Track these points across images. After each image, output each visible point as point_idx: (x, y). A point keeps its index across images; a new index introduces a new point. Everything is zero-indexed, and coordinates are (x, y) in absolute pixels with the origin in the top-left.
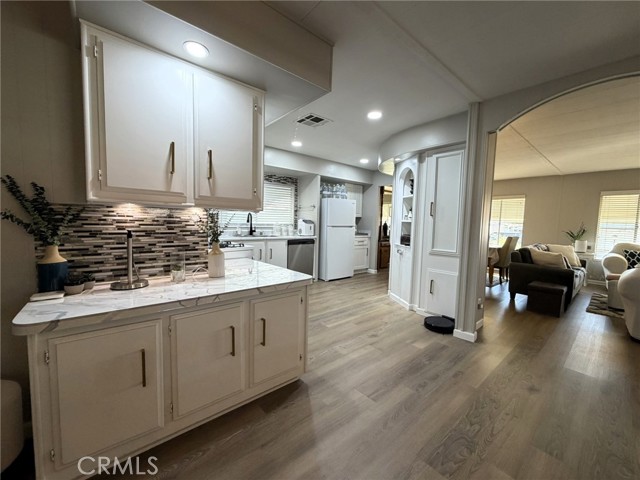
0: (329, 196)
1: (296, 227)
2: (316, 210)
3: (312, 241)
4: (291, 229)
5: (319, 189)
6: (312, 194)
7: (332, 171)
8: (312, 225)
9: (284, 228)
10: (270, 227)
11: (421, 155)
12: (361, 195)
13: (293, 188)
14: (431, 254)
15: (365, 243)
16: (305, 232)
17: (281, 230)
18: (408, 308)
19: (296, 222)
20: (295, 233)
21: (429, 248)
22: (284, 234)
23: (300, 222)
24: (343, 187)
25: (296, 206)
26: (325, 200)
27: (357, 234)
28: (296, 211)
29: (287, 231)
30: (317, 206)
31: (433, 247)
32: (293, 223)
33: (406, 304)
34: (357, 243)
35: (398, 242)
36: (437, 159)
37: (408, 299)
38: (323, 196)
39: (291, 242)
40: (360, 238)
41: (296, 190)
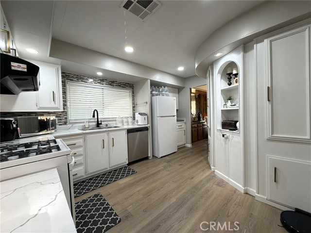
0: (157, 95)
1: (134, 118)
2: (148, 106)
3: (146, 129)
4: (130, 120)
5: (149, 90)
6: (145, 94)
7: (158, 78)
8: (146, 117)
9: (125, 120)
10: (114, 120)
11: (245, 45)
12: (177, 95)
13: (131, 91)
14: (270, 140)
15: (183, 126)
16: (141, 122)
17: (122, 122)
18: (243, 192)
19: (134, 115)
20: (133, 123)
21: (267, 134)
22: (125, 124)
23: (137, 115)
24: (166, 88)
25: (133, 104)
26: (154, 98)
27: (178, 121)
28: (134, 107)
29: (128, 122)
30: (149, 102)
31: (272, 133)
32: (132, 115)
33: (240, 187)
34: (178, 127)
35: (219, 127)
36: (271, 42)
37: (242, 182)
38: (153, 95)
39: (130, 131)
40: (180, 124)
41: (133, 92)
